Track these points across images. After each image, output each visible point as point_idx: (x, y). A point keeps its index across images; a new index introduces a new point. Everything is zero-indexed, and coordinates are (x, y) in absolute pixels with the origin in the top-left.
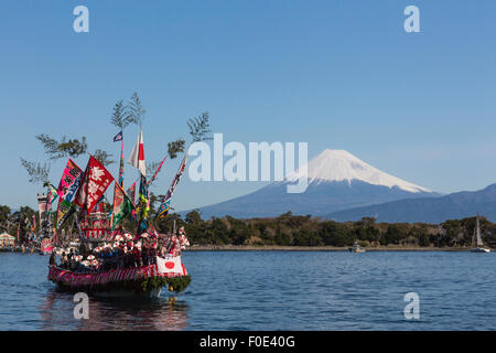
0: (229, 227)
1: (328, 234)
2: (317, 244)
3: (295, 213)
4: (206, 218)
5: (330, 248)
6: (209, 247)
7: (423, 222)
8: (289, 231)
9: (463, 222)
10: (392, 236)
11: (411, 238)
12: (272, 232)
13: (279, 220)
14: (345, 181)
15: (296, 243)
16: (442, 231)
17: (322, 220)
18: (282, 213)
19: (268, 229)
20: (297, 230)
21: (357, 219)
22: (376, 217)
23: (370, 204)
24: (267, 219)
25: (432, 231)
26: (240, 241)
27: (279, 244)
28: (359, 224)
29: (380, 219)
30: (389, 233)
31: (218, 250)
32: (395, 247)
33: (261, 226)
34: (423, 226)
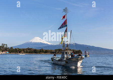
0: (18, 50)
1: (35, 51)
2: (33, 53)
3: (30, 48)
4: (14, 48)
5: (35, 54)
6: (14, 53)
7: (51, 49)
8: (28, 51)
9: (58, 50)
10: (46, 52)
11: (49, 52)
12: (25, 51)
13: (27, 49)
14: (38, 42)
15: (30, 53)
16: (54, 51)
17: (34, 49)
18: (27, 48)
19: (25, 50)
20: (30, 51)
21: (40, 49)
22: (43, 48)
23: (42, 46)
24: (25, 49)
25: (53, 51)
26: (20, 52)
27: (27, 53)
28: (41, 50)
29: (44, 49)
30: (46, 51)
31: (16, 54)
32: (47, 54)
33: (24, 50)
34: (51, 50)
